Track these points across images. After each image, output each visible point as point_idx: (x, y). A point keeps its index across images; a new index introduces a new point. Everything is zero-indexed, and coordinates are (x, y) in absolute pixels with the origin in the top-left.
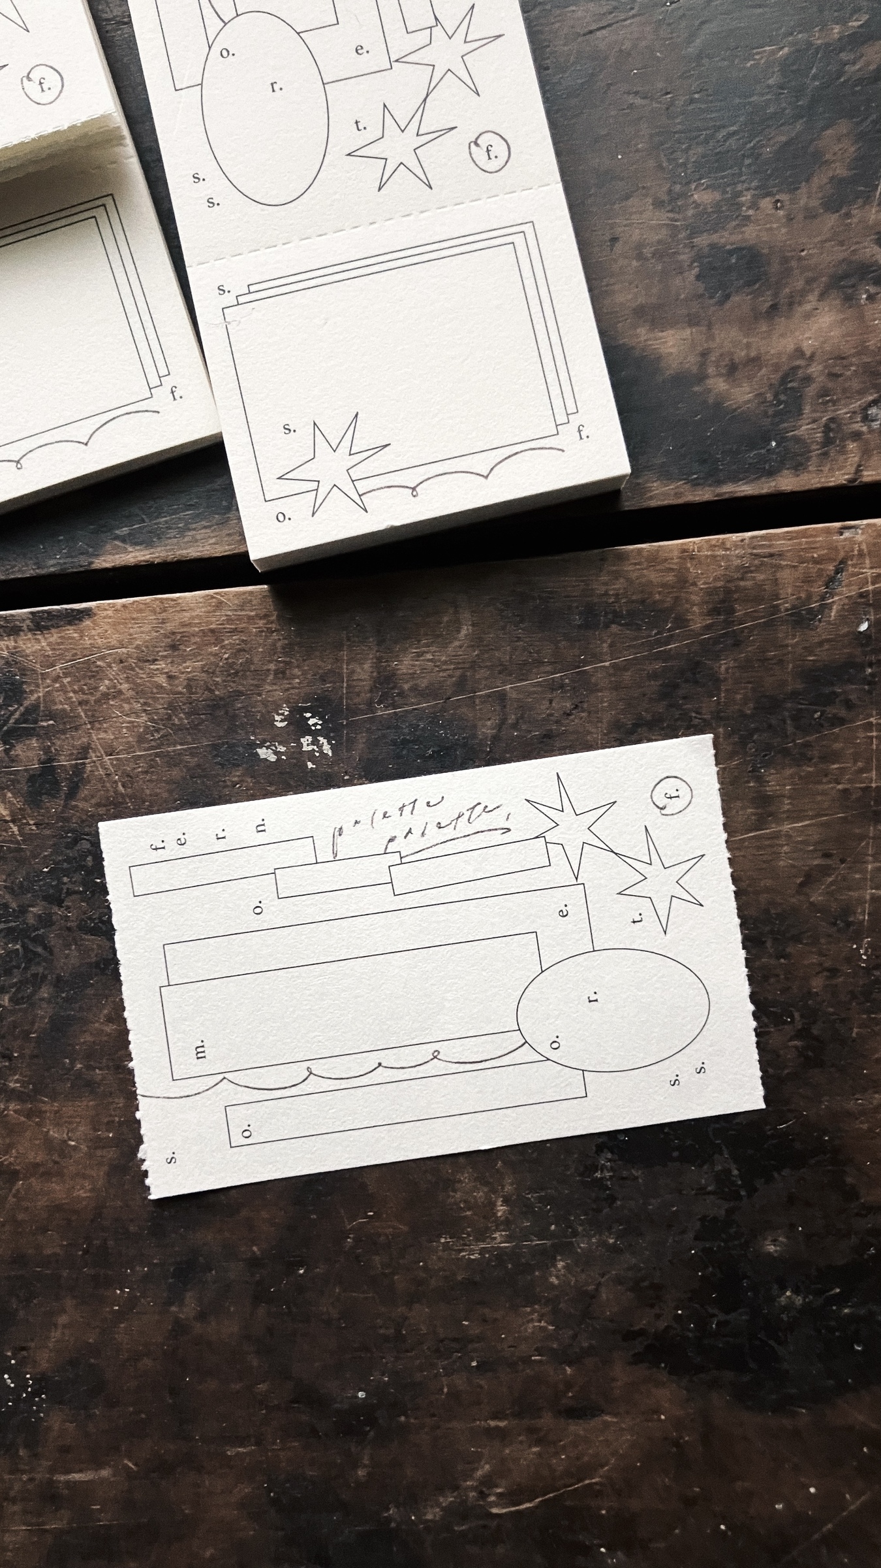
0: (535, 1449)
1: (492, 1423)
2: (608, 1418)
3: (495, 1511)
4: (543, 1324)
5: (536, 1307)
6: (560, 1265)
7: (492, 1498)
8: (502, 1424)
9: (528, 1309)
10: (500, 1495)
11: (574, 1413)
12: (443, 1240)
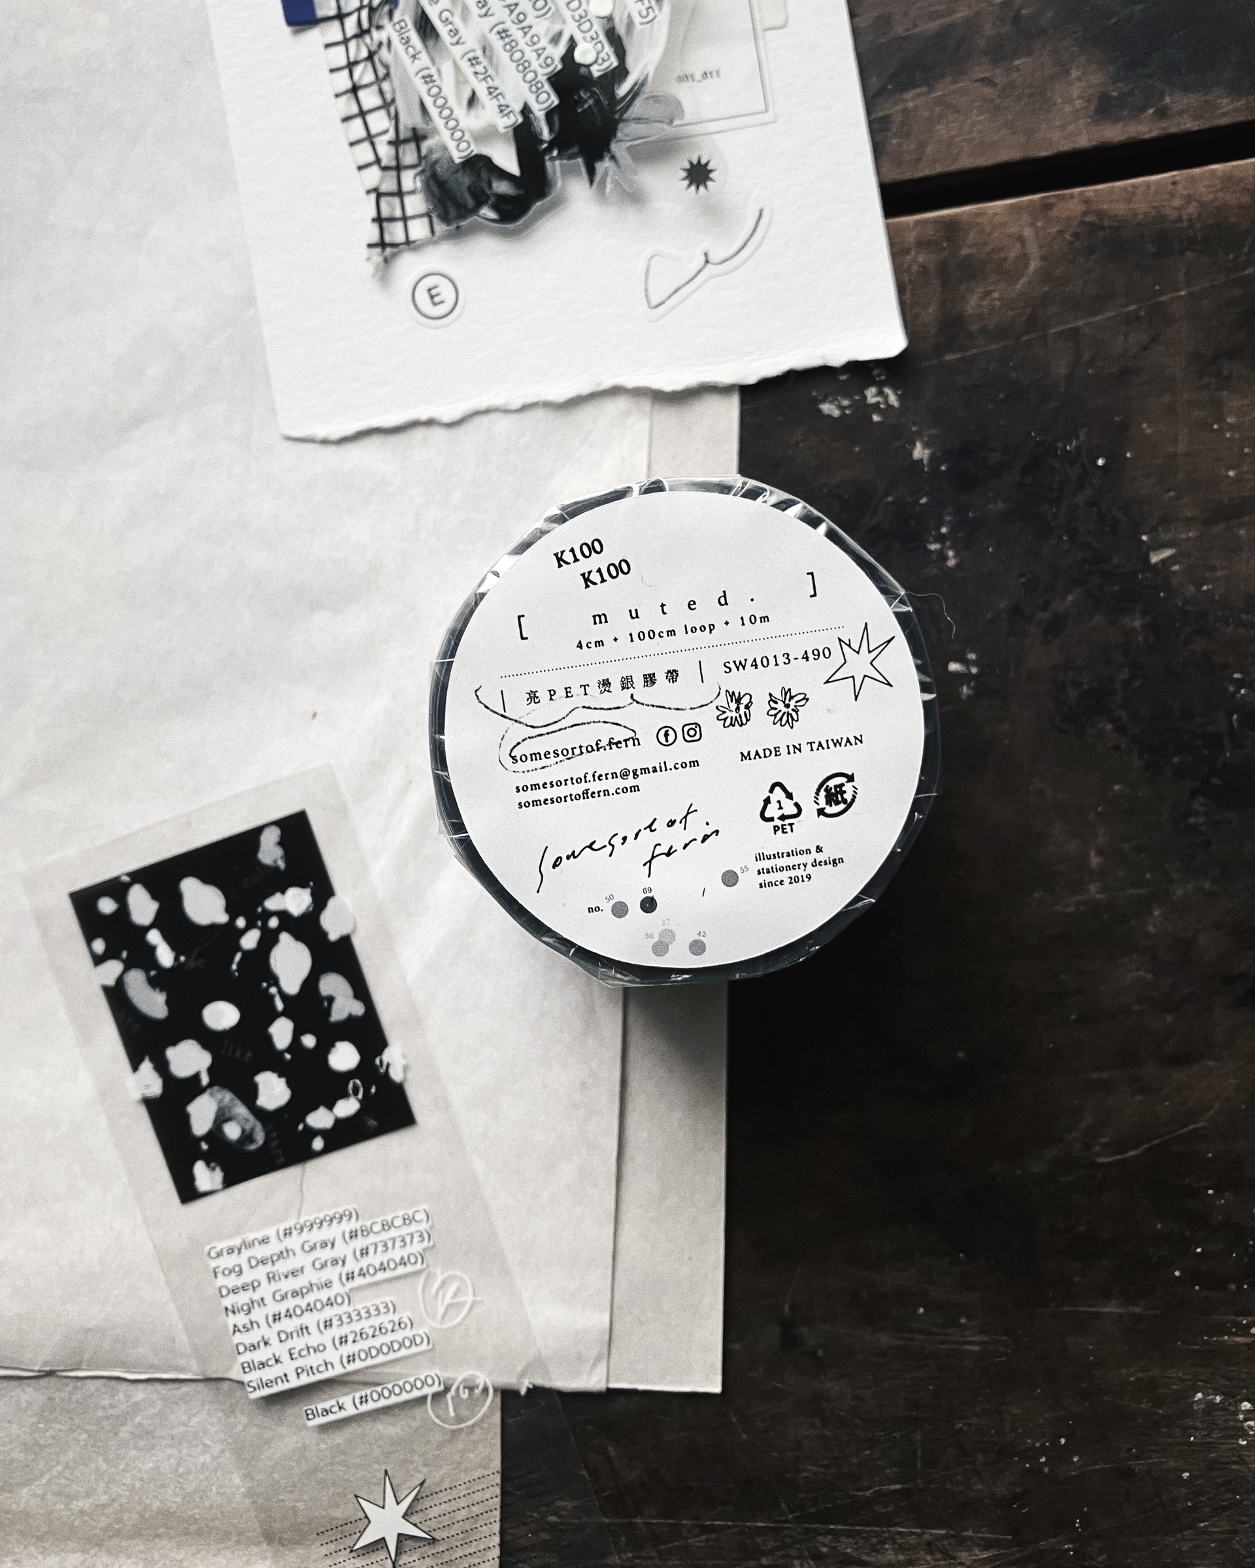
0: (1138, 1098)
1: (1095, 1075)
2: (1211, 1063)
3: (1101, 1160)
4: (1141, 973)
5: (1135, 956)
6: (1157, 913)
7: (1097, 1148)
8: (1104, 1075)
9: (1126, 959)
10: (1105, 1145)
11: (1176, 1061)
12: (1036, 895)
